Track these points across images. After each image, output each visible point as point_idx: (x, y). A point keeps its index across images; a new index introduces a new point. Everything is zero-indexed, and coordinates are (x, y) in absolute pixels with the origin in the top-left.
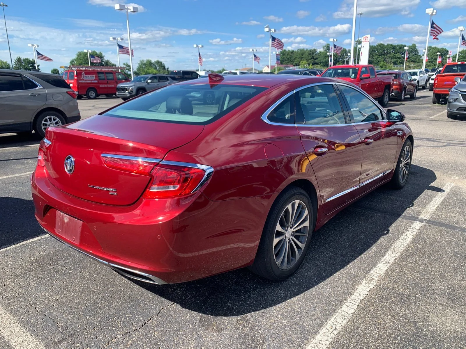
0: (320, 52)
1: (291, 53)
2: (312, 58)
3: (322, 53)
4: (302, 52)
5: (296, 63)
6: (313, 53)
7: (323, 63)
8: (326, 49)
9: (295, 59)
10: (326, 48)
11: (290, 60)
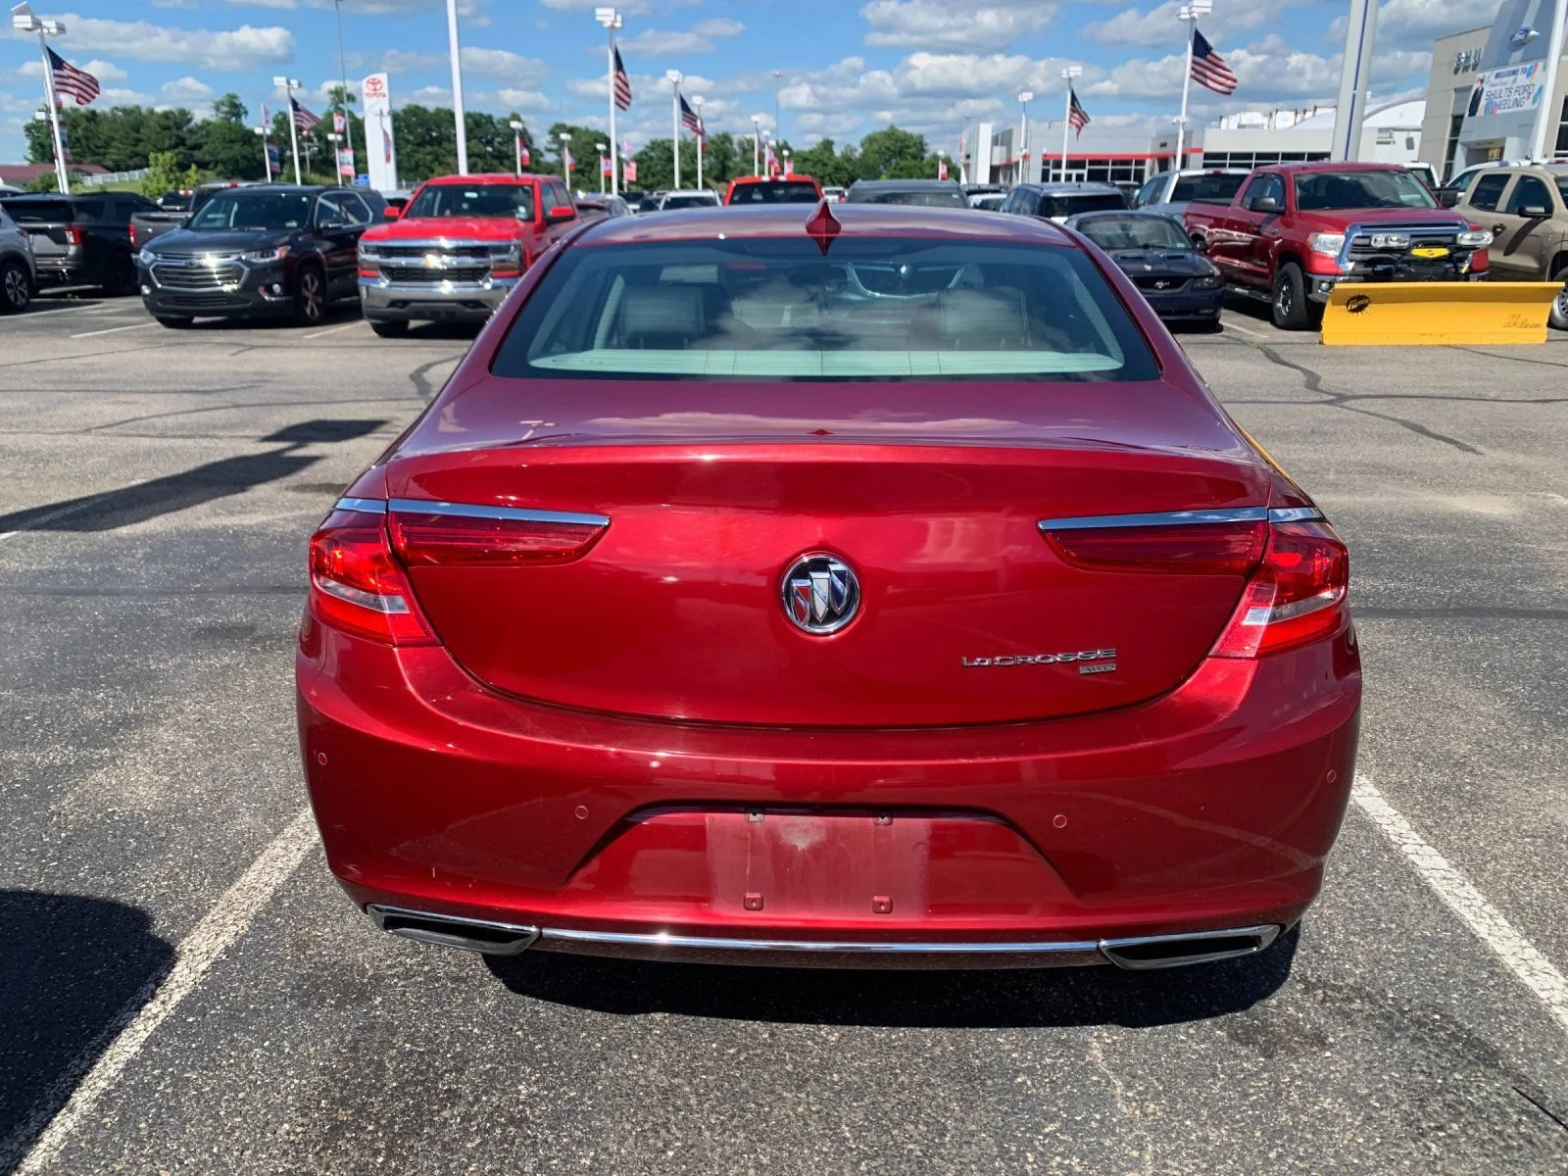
0: (206, 124)
1: (88, 120)
2: (176, 146)
3: (215, 125)
4: (131, 118)
5: (114, 161)
6: (179, 127)
7: (224, 163)
8: (227, 113)
9: (107, 145)
10: (225, 109)
11: (89, 147)
